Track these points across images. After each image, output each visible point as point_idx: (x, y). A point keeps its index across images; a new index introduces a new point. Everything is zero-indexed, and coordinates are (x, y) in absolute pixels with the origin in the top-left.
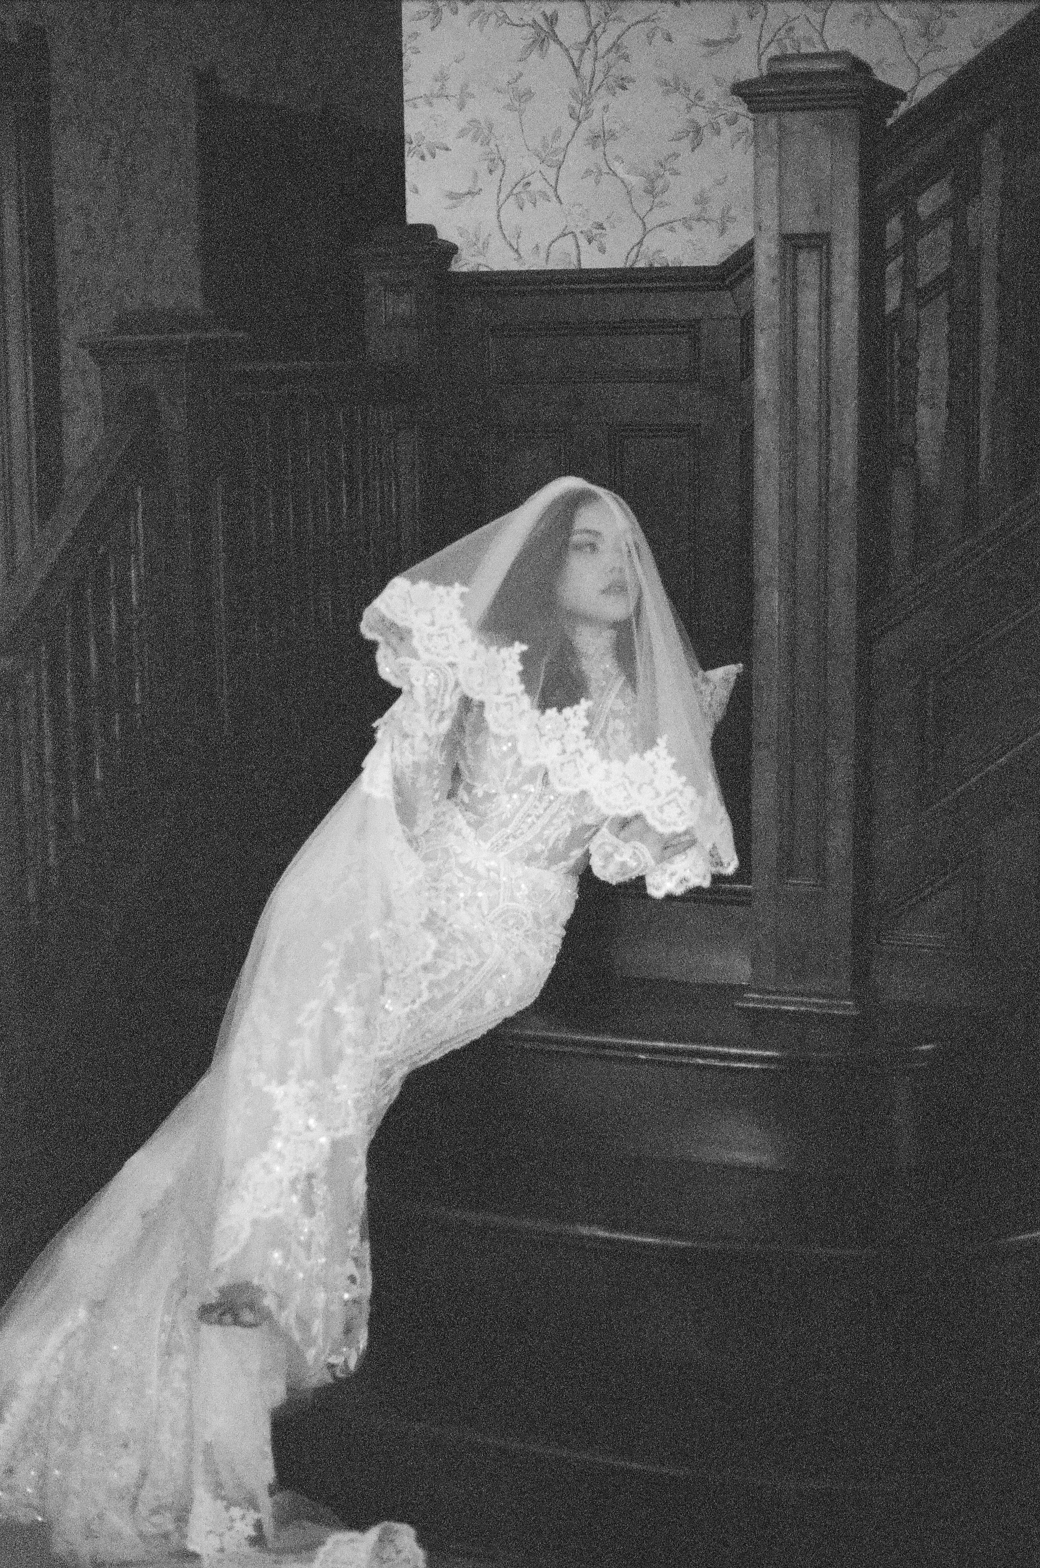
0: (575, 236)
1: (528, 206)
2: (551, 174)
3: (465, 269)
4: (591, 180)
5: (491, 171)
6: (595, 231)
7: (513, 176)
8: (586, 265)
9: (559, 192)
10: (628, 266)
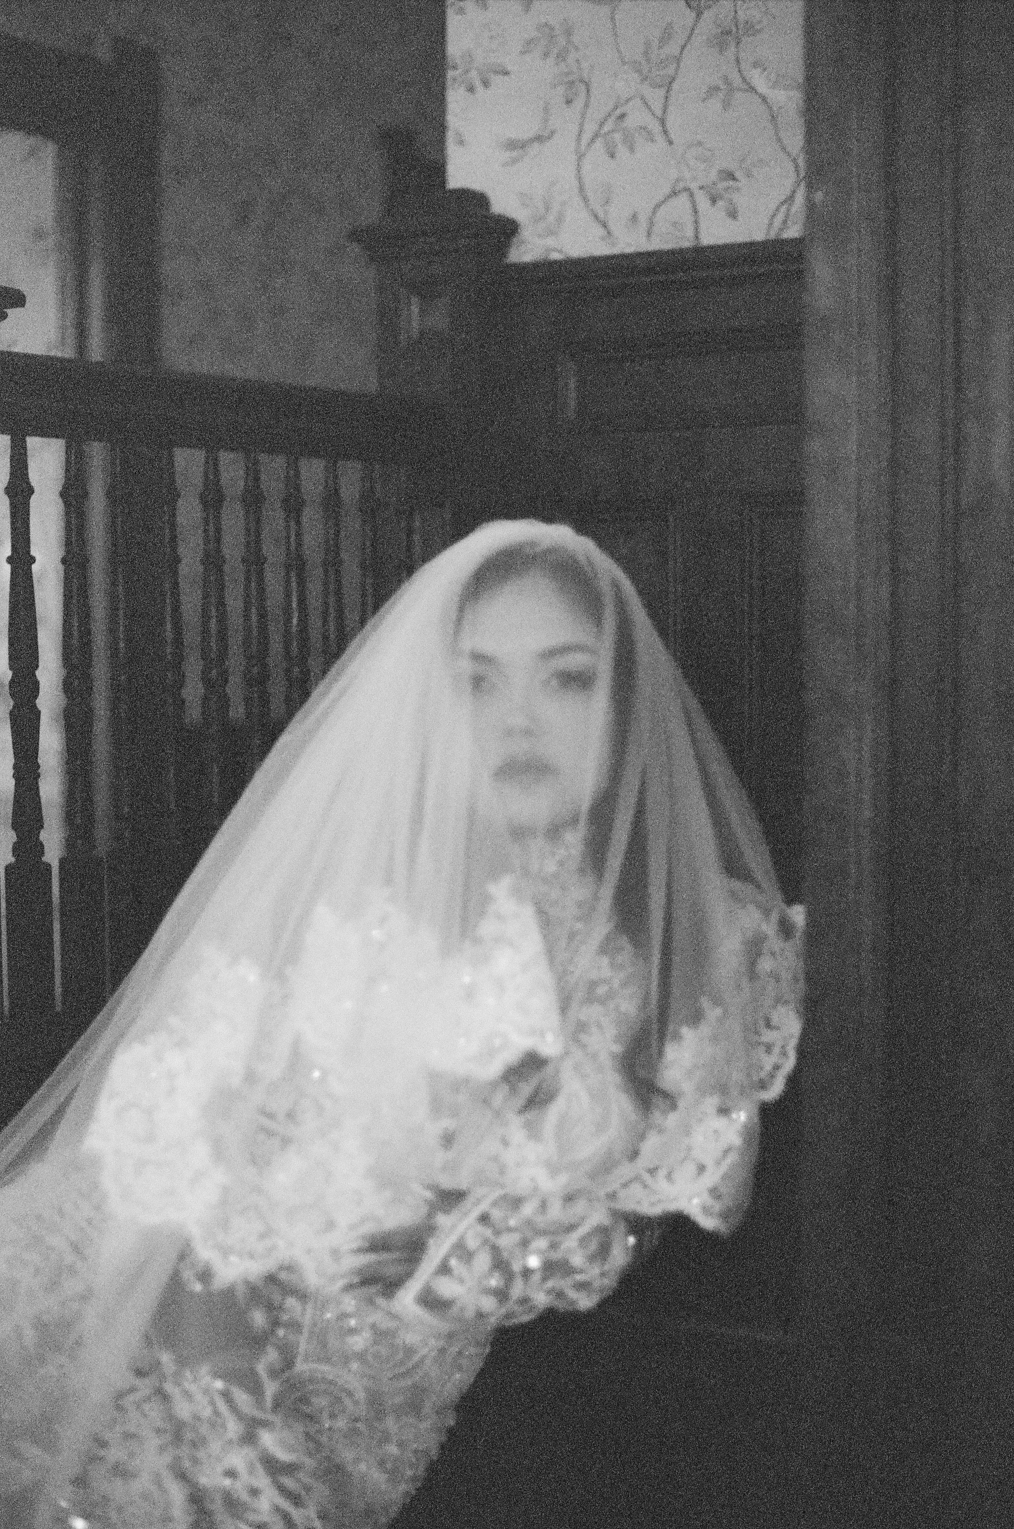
0: (692, 195)
1: (622, 151)
2: (656, 97)
3: (528, 258)
4: (715, 104)
5: (569, 102)
6: (722, 185)
7: (600, 105)
8: (707, 240)
9: (669, 125)
10: (772, 236)
